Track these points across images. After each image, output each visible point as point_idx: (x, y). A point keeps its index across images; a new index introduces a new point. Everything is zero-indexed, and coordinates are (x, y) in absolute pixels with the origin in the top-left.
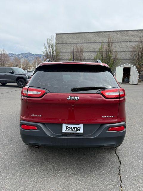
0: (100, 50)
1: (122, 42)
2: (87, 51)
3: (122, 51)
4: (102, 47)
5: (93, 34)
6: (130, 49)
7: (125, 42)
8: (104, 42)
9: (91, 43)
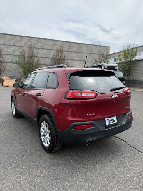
0: (21, 54)
1: (42, 49)
2: (6, 53)
3: (42, 57)
4: (23, 51)
5: (11, 36)
6: (49, 56)
7: (44, 49)
8: (25, 47)
9: (10, 46)
